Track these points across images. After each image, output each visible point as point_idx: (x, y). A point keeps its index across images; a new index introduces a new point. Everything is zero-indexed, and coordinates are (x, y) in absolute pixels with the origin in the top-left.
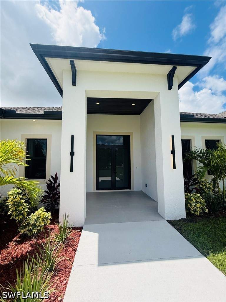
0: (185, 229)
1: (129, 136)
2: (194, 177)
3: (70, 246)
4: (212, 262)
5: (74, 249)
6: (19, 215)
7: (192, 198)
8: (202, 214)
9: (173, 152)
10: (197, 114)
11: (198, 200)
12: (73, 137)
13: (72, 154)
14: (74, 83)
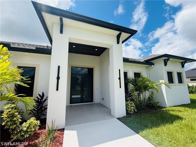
0: (127, 121)
1: (93, 69)
2: (129, 93)
3: (57, 142)
4: (141, 136)
5: (61, 143)
6: (13, 124)
7: (129, 104)
8: (134, 113)
9: (120, 79)
10: (130, 59)
11: (132, 105)
12: (59, 67)
13: (58, 78)
14: (61, 32)
